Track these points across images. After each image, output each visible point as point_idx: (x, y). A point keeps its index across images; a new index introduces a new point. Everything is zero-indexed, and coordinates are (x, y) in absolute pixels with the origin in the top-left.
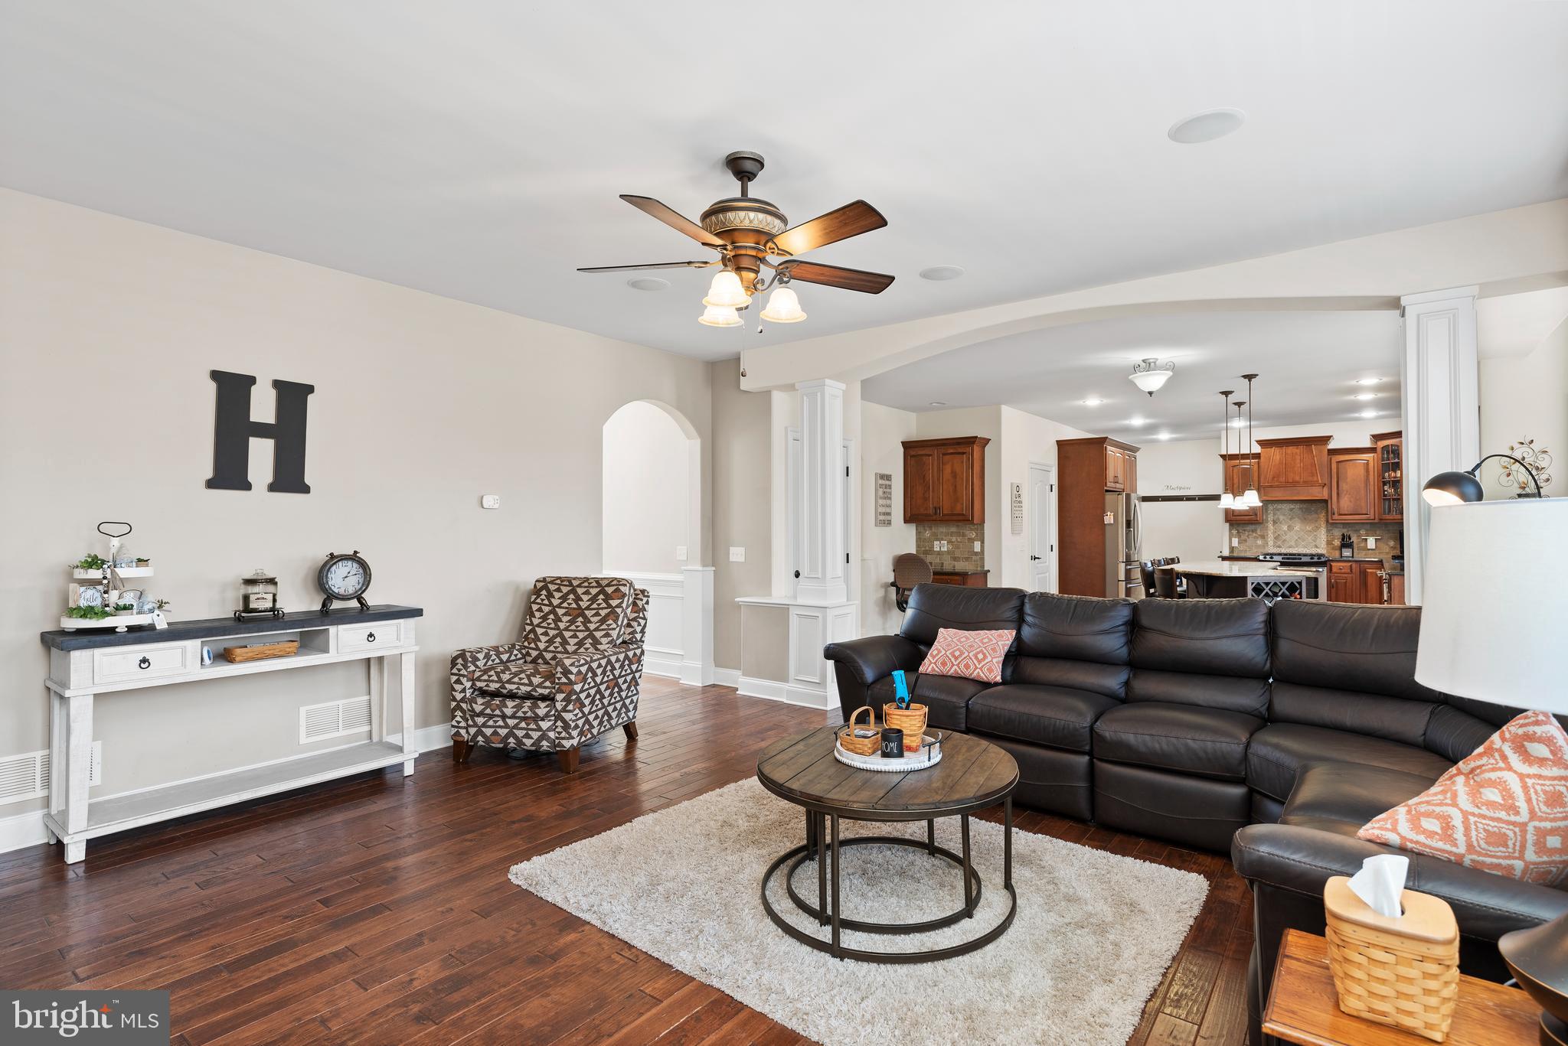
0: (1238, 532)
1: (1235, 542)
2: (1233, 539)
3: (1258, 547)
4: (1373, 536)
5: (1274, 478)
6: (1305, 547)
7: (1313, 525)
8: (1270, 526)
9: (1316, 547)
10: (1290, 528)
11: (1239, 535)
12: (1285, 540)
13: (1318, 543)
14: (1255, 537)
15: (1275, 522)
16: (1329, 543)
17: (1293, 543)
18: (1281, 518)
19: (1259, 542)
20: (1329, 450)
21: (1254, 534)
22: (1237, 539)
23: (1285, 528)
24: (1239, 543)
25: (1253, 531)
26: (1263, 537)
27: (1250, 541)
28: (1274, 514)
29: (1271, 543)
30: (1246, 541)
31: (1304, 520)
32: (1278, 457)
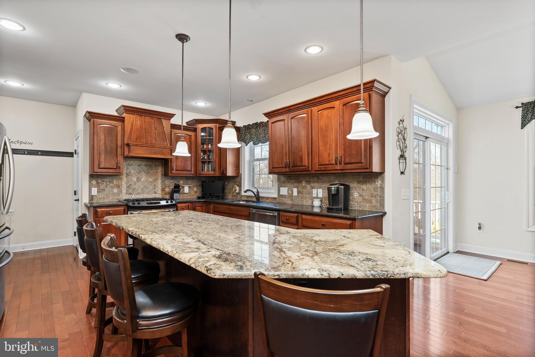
0: (98, 183)
1: (95, 191)
2: (93, 189)
3: (114, 194)
4: (187, 185)
5: (137, 139)
6: (148, 193)
7: (153, 178)
8: (124, 177)
9: (155, 193)
10: (138, 179)
11: (98, 185)
12: (134, 189)
13: (156, 190)
14: (112, 187)
15: (127, 175)
16: (163, 190)
17: (140, 191)
18: (132, 171)
19: (115, 191)
20: (171, 124)
21: (111, 185)
22: (96, 189)
23: (135, 179)
24: (98, 192)
25: (110, 182)
26: (118, 186)
27: (108, 190)
28: (127, 169)
29: (124, 191)
30: (104, 190)
31: (148, 173)
32: (139, 123)
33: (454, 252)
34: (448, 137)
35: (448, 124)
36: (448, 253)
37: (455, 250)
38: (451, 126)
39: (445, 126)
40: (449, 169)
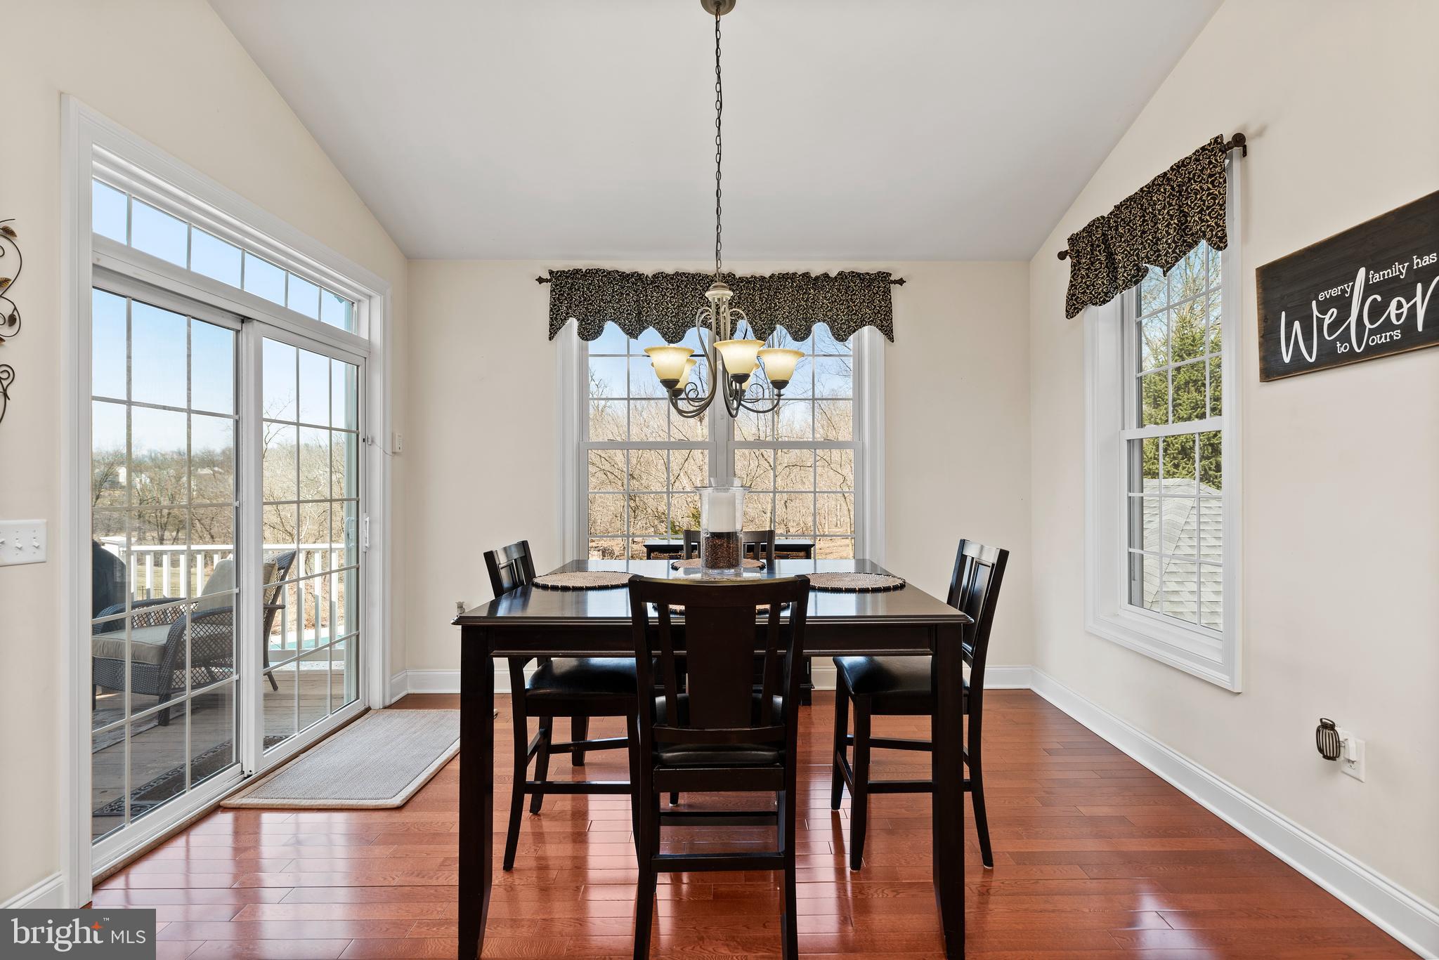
33: (387, 703)
34: (367, 339)
35: (370, 297)
36: (368, 710)
37: (392, 697)
38: (377, 301)
39: (359, 301)
40: (372, 441)
